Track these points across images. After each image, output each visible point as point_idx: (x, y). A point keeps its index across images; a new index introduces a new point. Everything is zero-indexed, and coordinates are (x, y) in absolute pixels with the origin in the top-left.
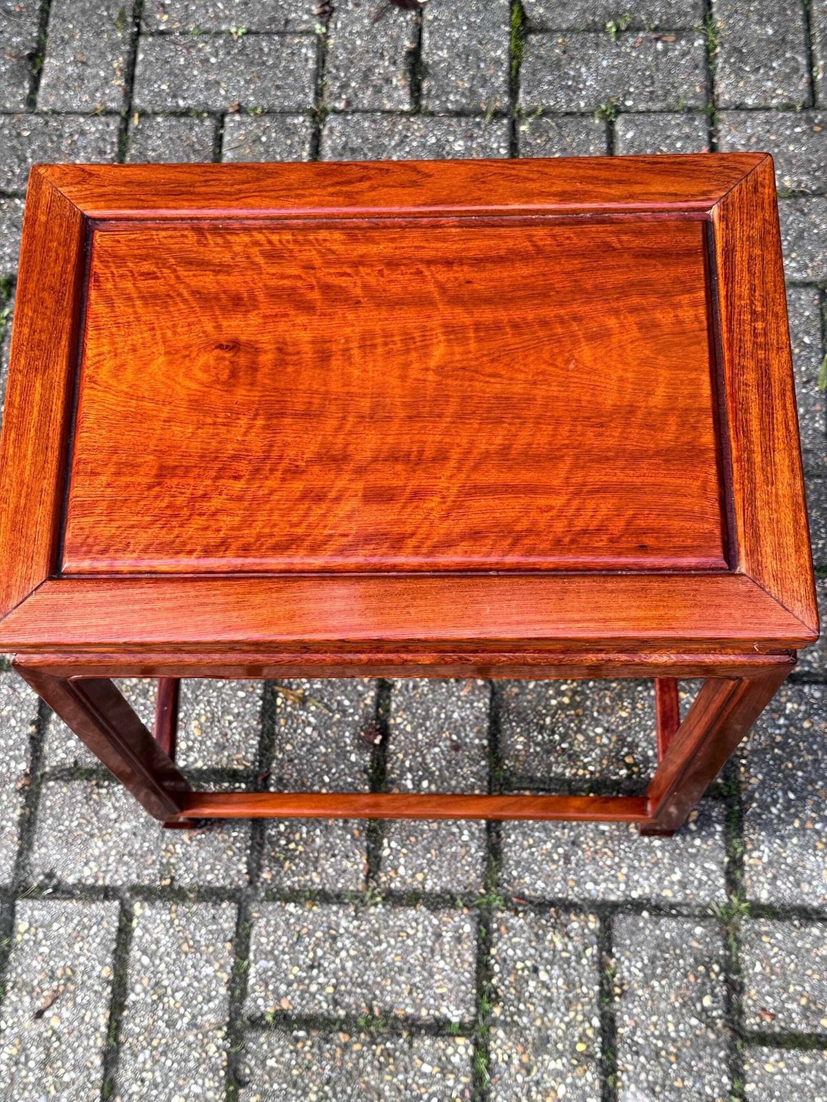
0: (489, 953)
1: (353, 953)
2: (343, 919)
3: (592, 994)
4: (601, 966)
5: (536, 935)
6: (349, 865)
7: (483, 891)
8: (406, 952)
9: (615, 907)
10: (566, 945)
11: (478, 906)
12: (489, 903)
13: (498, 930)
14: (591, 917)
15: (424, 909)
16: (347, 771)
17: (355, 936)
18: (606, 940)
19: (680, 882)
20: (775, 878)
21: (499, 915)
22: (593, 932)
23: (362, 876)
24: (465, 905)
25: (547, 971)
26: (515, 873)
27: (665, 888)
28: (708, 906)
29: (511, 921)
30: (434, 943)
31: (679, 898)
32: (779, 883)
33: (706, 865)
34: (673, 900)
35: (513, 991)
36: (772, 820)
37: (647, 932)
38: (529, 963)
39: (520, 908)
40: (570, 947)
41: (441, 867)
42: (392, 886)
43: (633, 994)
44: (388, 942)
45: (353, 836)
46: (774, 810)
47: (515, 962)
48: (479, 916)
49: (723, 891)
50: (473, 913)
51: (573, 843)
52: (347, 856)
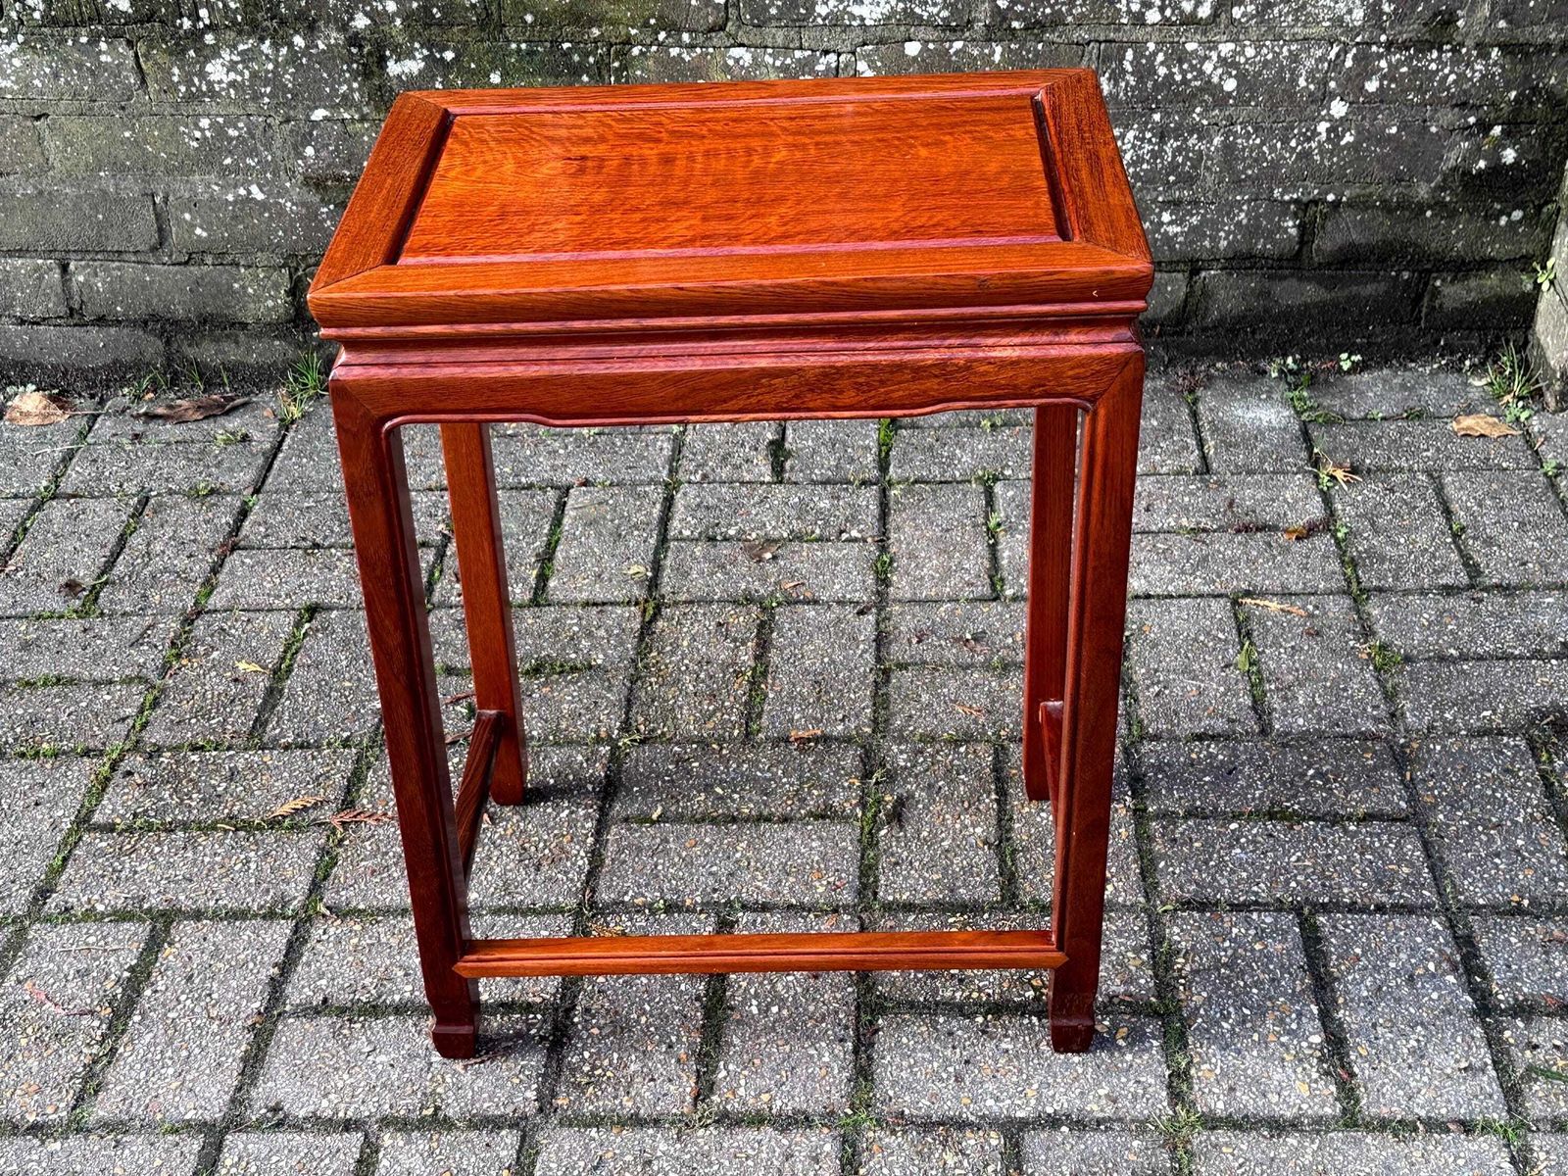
2: (661, 1142)
5: (920, 1153)
6: (673, 1088)
7: (848, 1111)
9: (1025, 1123)
11: (842, 1127)
12: (856, 1124)
13: (868, 1149)
15: (769, 1130)
16: (674, 999)
17: (677, 1159)
21: (870, 1134)
22: (996, 1149)
23: (689, 1099)
24: (824, 1125)
26: (891, 1093)
27: (1089, 1103)
29: (887, 1140)
30: (783, 1163)
31: (1108, 1113)
34: (1100, 1115)
39: (898, 1129)
41: (793, 1088)
42: (728, 1107)
45: (678, 1061)
46: (1225, 1025)
50: (835, 1133)
51: (967, 1062)
52: (670, 1080)
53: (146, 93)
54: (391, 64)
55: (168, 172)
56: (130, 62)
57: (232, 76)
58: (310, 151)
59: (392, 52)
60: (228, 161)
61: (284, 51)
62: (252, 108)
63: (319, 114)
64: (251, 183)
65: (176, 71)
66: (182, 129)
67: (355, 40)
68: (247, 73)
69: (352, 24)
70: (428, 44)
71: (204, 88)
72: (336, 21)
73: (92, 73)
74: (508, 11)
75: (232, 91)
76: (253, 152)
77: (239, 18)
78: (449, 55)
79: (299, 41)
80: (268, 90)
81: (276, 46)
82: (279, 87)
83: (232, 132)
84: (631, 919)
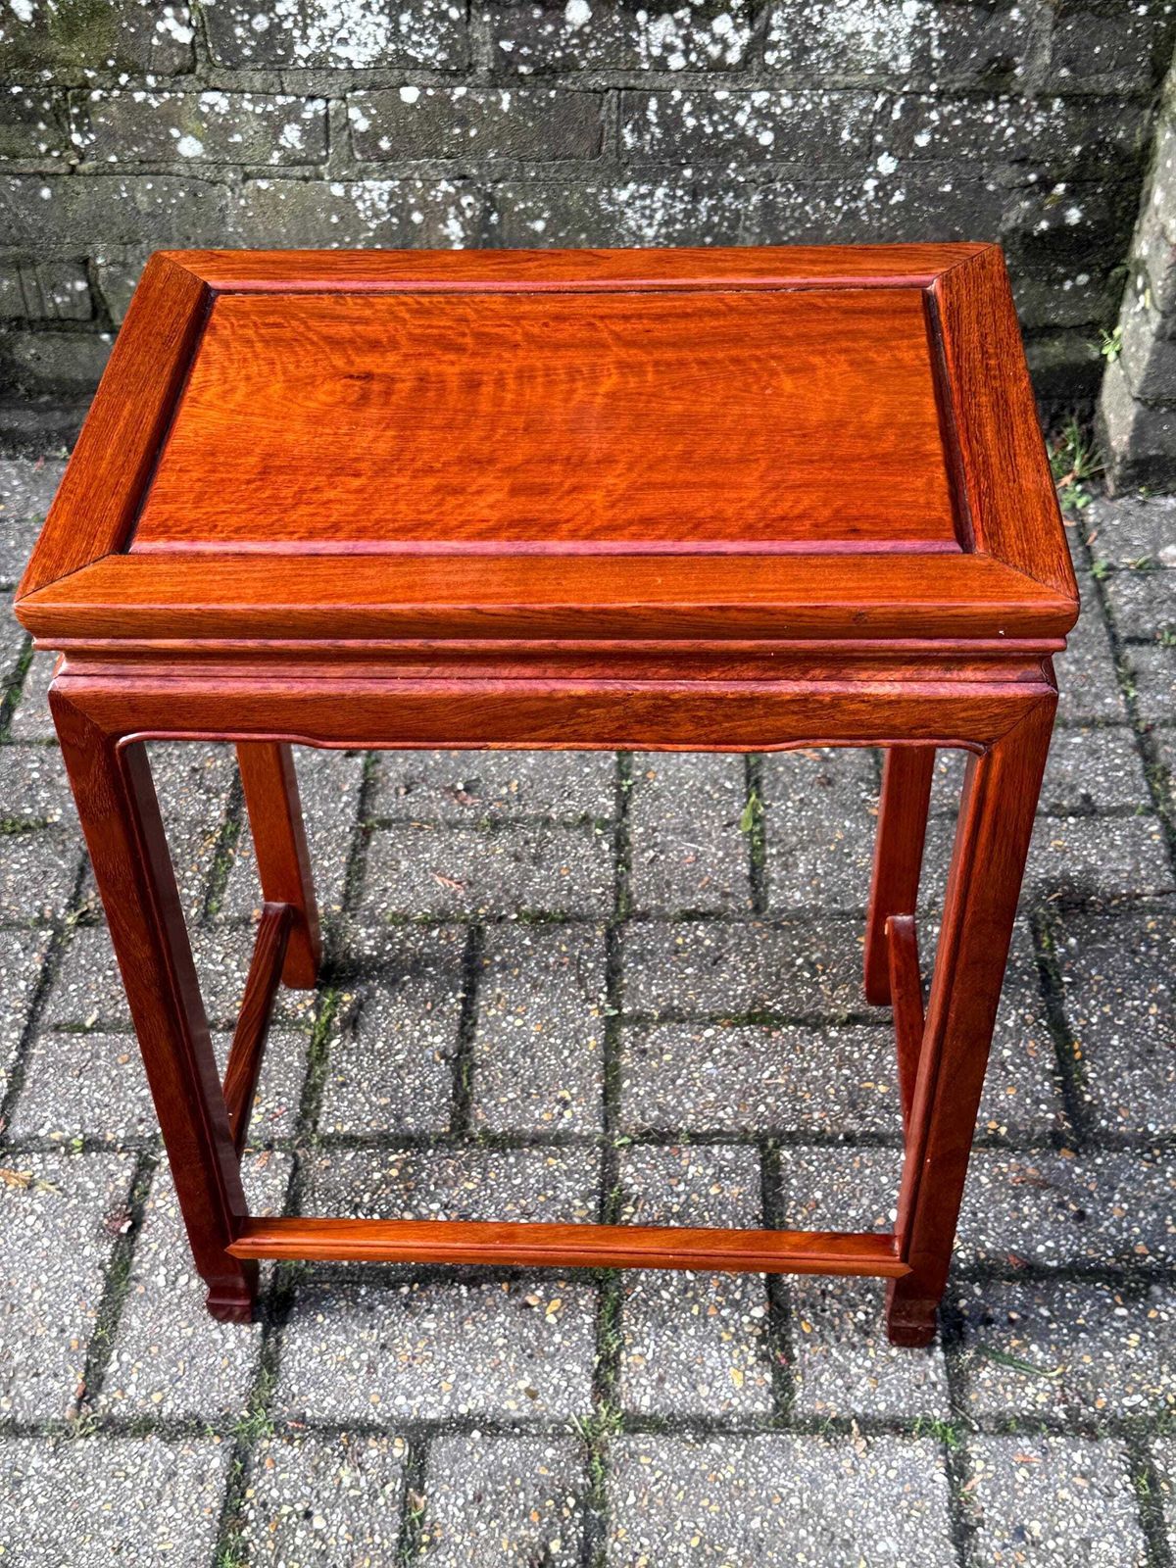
0: (243, 1495)
1: (41, 1500)
2: (34, 1457)
3: (387, 1544)
4: (406, 1507)
5: (315, 1468)
6: (57, 1385)
7: (246, 1414)
8: (121, 1497)
9: (433, 1428)
10: (357, 1480)
11: (236, 1434)
12: (252, 1430)
13: (260, 1464)
14: (398, 1442)
15: (156, 1440)
16: (75, 1268)
17: (50, 1478)
18: (416, 1472)
19: (527, 1390)
20: (661, 1379)
21: (265, 1444)
22: (397, 1461)
23: (73, 1400)
24: (216, 1433)
25: (325, 1517)
26: (295, 1389)
27: (507, 1398)
28: (566, 1420)
29: (282, 1451)
30: (163, 1485)
31: (526, 1412)
32: (667, 1386)
33: (568, 1367)
34: (517, 1415)
35: (271, 1545)
36: (662, 1306)
37: (476, 1457)
38: (299, 1507)
39: (296, 1436)
40: (363, 1483)
41: (189, 1384)
42: (115, 1411)
43: (447, 1540)
44: (96, 1485)
45: (69, 1349)
46: (665, 1294)
47: (280, 1506)
48: (235, 1447)
49: (588, 1399)
50: (227, 1443)
52: (56, 1375)
84: (43, 1160)
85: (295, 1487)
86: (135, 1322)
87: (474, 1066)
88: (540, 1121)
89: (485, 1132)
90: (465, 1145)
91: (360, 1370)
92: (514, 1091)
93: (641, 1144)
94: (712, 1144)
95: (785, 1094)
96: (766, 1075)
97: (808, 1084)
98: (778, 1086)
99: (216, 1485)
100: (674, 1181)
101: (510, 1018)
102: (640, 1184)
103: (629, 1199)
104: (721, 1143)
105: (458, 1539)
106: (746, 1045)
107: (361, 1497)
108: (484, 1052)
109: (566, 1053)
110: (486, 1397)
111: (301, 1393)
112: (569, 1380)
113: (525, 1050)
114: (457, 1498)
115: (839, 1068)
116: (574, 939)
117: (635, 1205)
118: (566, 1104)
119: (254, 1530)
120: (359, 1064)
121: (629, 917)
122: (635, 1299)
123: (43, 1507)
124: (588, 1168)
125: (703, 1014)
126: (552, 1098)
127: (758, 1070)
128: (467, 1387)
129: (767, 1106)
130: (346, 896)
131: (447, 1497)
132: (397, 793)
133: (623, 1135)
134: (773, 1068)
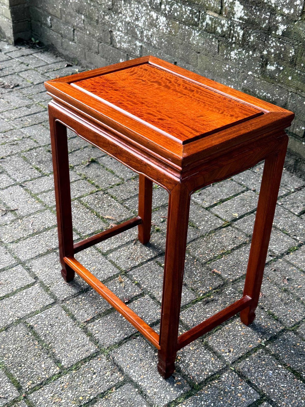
0: (90, 360)
2: (70, 323)
3: (100, 391)
4: (110, 389)
5: (105, 367)
6: (86, 316)
7: (106, 348)
8: (73, 342)
9: (132, 381)
10: (109, 376)
11: (101, 350)
12: (104, 352)
13: (98, 358)
14: (123, 377)
15: (89, 338)
17: (67, 329)
18: (119, 386)
19: (155, 392)
21: (103, 356)
22: (119, 380)
23: (85, 320)
24: (98, 346)
25: (96, 377)
26: (118, 352)
27: (149, 390)
28: (155, 404)
29: (104, 359)
30: (81, 346)
31: (150, 395)
33: (167, 396)
34: (148, 394)
35: (83, 372)
36: (199, 404)
37: (132, 393)
38: (95, 371)
39: (109, 360)
40: (109, 378)
41: (104, 334)
42: (89, 328)
43: (109, 401)
44: (72, 336)
45: (95, 312)
46: (203, 403)
47: (92, 367)
49: (163, 405)
50: (98, 350)
51: (141, 360)
52: (88, 314)
53: (218, 55)
54: (268, 66)
55: (218, 76)
56: (217, 46)
57: (235, 57)
58: (245, 82)
59: (270, 63)
60: (229, 78)
61: (247, 54)
62: (237, 66)
63: (250, 73)
64: (232, 85)
65: (225, 51)
66: (223, 66)
67: (262, 57)
68: (238, 57)
69: (263, 52)
70: (278, 63)
71: (229, 58)
72: (260, 50)
73: (210, 46)
74: (298, 61)
75: (234, 60)
76: (234, 77)
77: (241, 42)
78: (281, 68)
79: (251, 53)
80: (241, 63)
81: (246, 52)
82: (244, 63)
83: (232, 71)
84: (128, 280)
85: (98, 367)
86: (109, 318)
87: (221, 329)
88: (220, 350)
89: (207, 342)
90: (200, 341)
91: (132, 359)
92: (222, 340)
93: (235, 372)
94: (251, 386)
95: (281, 393)
96: (282, 385)
97: (290, 395)
98: (282, 390)
99: (88, 354)
100: (233, 385)
101: (239, 327)
102: (225, 379)
103: (219, 380)
104: (253, 388)
105: (111, 403)
106: (286, 376)
107: (106, 379)
108: (226, 328)
109: (243, 343)
110: (146, 385)
111: (118, 354)
112: (164, 398)
113: (234, 335)
114: (120, 396)
115: (302, 399)
116: (274, 324)
117: (218, 382)
118: (230, 352)
119: (84, 367)
120: (199, 310)
121: (293, 330)
122: (196, 397)
123: (61, 332)
124: (218, 366)
125: (284, 362)
126: (228, 348)
127: (282, 383)
128: (145, 381)
129: (274, 391)
130: (236, 280)
131: (119, 394)
132: (271, 270)
133: (234, 368)
134: (285, 385)
